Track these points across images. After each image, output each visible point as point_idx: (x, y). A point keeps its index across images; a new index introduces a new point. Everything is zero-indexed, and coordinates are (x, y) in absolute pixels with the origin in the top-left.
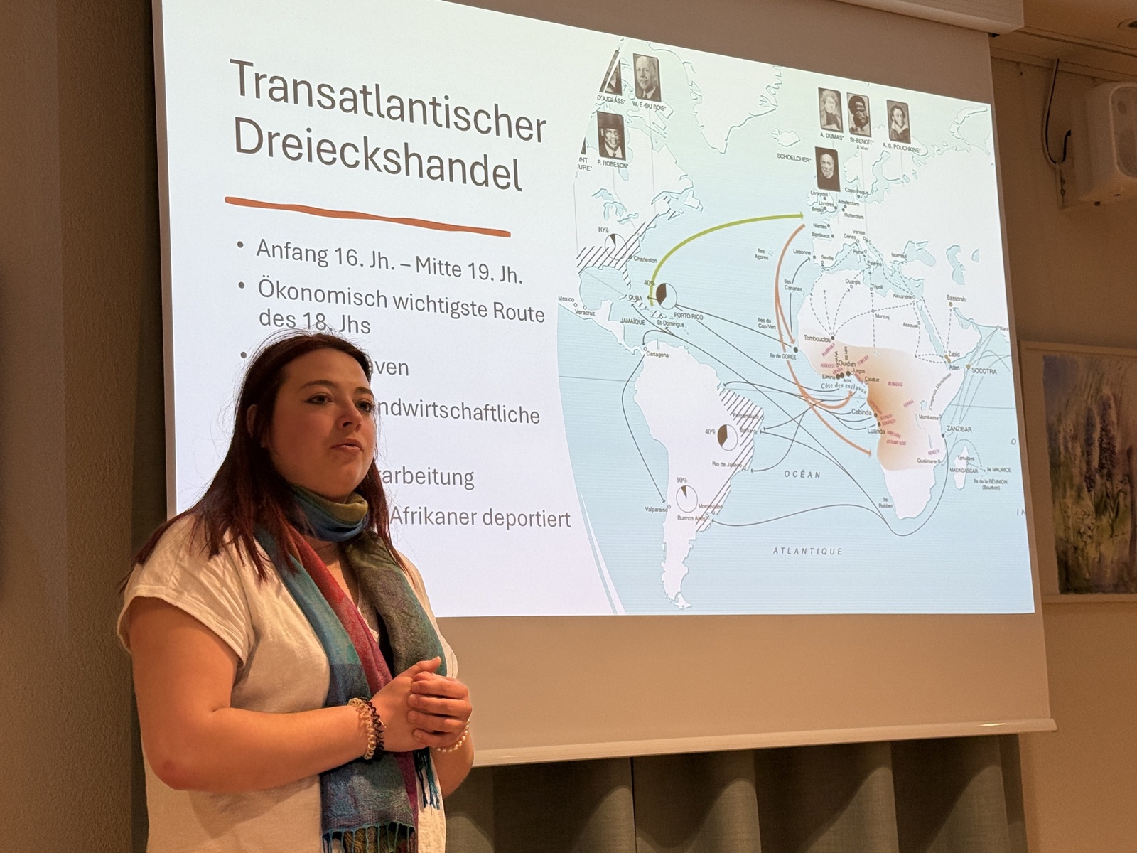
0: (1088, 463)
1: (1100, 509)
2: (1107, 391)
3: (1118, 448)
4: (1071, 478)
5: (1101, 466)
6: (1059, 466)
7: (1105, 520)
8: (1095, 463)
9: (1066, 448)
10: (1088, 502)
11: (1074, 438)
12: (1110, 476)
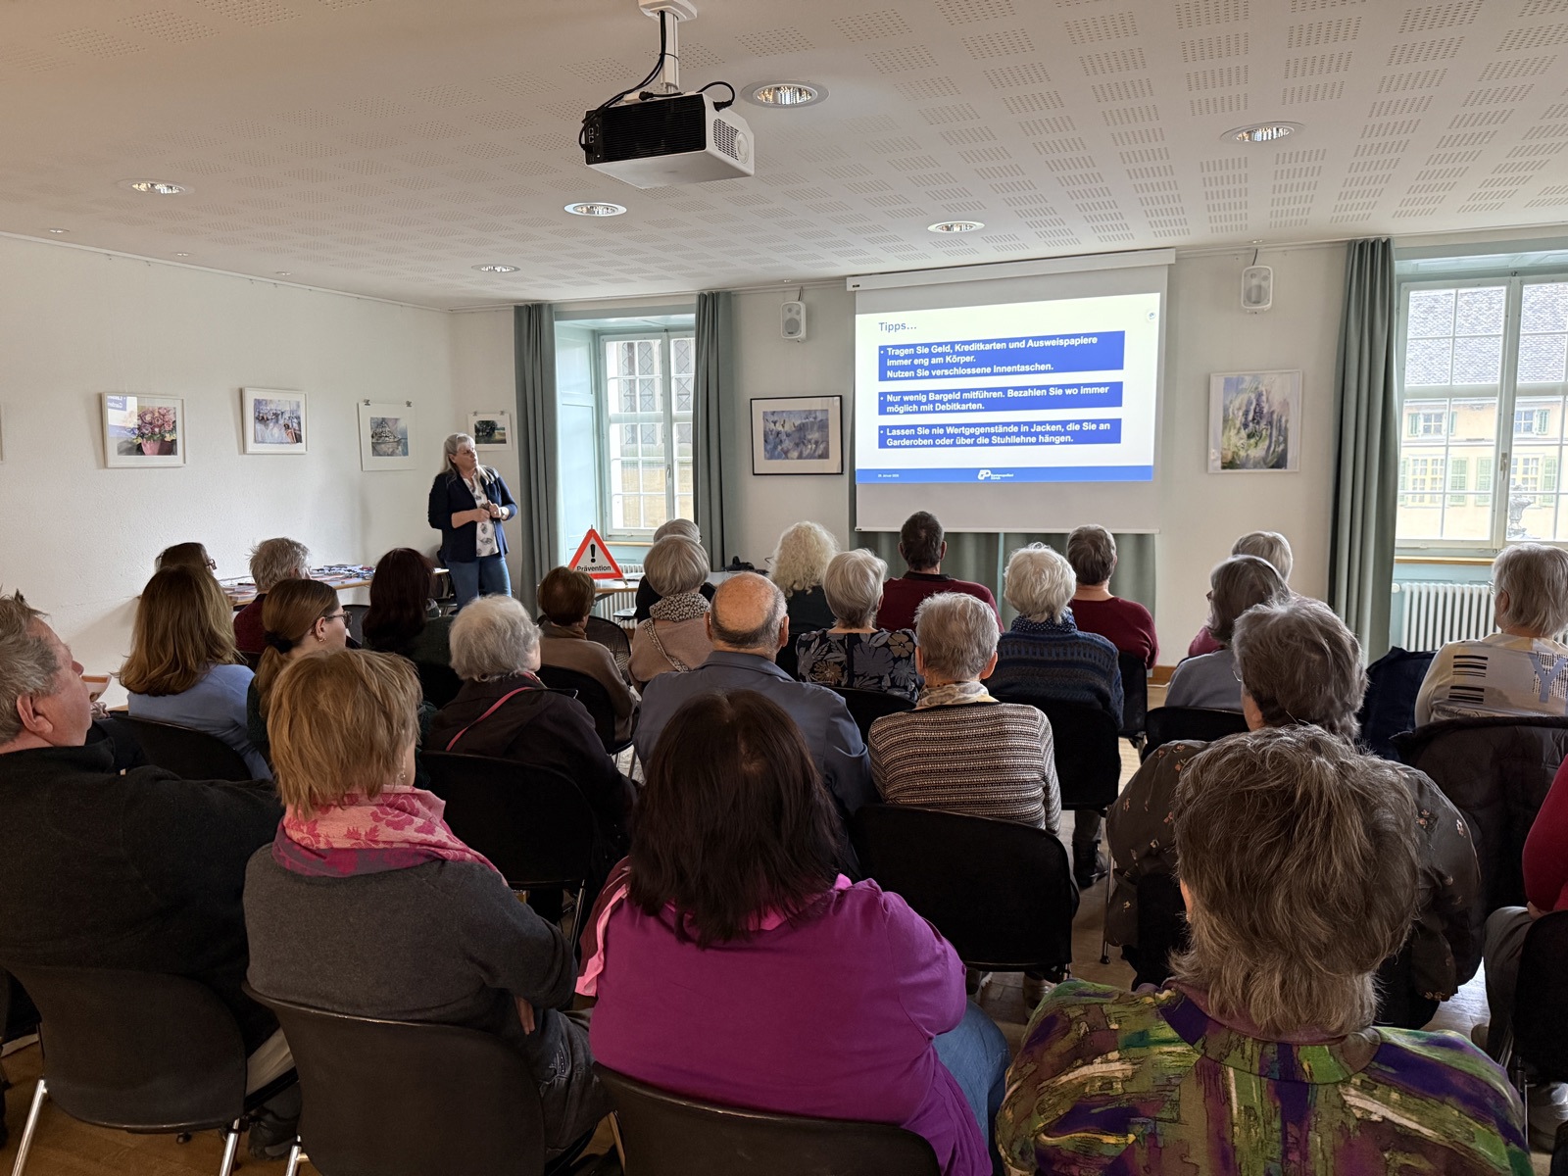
0: (1246, 418)
1: (1250, 436)
2: (1262, 388)
3: (1265, 411)
4: (1235, 425)
5: (1254, 419)
6: (1228, 421)
7: (1252, 441)
8: (1250, 417)
9: (1233, 413)
10: (1244, 433)
11: (1239, 409)
12: (1258, 423)
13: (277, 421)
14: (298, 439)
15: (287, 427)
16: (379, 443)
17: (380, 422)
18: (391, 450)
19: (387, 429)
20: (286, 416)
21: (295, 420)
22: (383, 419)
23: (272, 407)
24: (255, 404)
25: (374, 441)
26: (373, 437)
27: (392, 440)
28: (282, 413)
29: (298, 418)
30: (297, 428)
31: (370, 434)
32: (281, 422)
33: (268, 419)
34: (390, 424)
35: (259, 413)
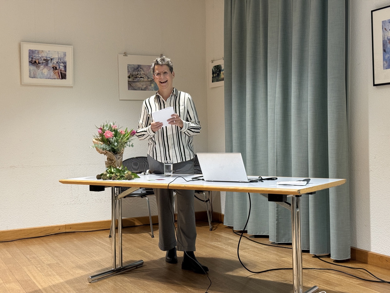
13: (47, 64)
14: (63, 76)
15: (55, 68)
16: (134, 82)
17: (136, 67)
18: (144, 86)
19: (142, 72)
20: (55, 61)
21: (62, 64)
22: (139, 66)
23: (44, 55)
24: (29, 53)
25: (130, 80)
26: (129, 77)
27: (146, 80)
28: (52, 59)
29: (65, 63)
30: (63, 69)
31: (127, 75)
32: (51, 65)
33: (39, 63)
34: (145, 69)
35: (32, 58)
